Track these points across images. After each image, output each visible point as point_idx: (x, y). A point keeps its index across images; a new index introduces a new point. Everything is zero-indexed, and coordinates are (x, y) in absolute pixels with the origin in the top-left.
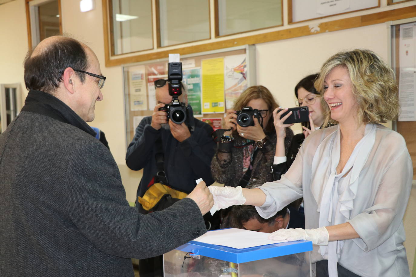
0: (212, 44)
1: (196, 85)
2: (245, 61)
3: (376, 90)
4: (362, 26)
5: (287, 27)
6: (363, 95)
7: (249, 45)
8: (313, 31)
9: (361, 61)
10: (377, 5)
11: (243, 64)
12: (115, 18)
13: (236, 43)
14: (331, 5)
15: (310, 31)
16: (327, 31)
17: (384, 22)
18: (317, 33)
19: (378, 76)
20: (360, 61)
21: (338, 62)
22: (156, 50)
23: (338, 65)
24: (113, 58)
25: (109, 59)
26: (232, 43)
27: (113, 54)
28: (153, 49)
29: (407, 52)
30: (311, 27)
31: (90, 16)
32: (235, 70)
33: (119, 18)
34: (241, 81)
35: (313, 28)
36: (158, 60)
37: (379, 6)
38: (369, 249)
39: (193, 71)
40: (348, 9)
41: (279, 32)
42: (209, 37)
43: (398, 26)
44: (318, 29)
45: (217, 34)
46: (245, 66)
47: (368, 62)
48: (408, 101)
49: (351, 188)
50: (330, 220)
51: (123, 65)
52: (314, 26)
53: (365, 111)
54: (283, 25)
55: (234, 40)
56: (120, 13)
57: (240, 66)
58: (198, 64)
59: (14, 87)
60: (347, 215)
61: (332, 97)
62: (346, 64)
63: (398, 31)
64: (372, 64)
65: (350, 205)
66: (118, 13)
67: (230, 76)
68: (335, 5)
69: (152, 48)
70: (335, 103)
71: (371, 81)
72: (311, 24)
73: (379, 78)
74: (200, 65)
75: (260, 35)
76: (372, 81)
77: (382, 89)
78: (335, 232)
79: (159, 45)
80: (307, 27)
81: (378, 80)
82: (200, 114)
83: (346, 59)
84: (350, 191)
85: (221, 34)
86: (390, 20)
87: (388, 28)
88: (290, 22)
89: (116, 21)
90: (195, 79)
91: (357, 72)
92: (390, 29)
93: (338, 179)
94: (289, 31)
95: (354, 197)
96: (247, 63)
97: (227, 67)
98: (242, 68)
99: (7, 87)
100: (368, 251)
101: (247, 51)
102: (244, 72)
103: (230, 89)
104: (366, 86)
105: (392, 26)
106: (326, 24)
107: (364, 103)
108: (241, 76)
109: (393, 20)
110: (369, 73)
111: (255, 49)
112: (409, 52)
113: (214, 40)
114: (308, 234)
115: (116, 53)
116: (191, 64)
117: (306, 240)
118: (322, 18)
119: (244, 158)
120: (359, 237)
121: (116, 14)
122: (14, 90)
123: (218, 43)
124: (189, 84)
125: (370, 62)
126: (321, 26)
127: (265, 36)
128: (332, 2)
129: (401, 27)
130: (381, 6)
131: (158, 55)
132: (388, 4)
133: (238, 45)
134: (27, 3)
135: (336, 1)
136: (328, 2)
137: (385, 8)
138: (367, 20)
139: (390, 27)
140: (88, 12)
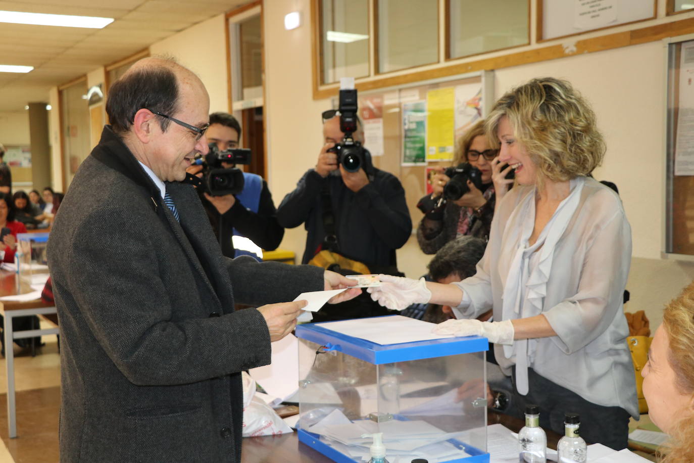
0: (441, 69)
1: (420, 124)
2: (480, 92)
4: (631, 44)
5: (535, 46)
7: (486, 71)
8: (567, 51)
10: (651, 15)
11: (478, 97)
12: (326, 36)
13: (470, 68)
14: (593, 17)
15: (564, 51)
16: (586, 51)
17: (660, 39)
18: (573, 55)
22: (373, 78)
24: (322, 88)
25: (317, 90)
26: (465, 68)
27: (323, 83)
28: (369, 76)
29: (690, 81)
30: (565, 46)
31: (298, 34)
32: (468, 104)
33: (332, 36)
34: (475, 118)
35: (567, 48)
37: (655, 17)
38: (571, 352)
39: (417, 105)
40: (614, 21)
41: (524, 53)
42: (436, 60)
43: (679, 44)
44: (575, 49)
45: (448, 56)
46: (480, 99)
48: (689, 147)
49: (541, 267)
50: (517, 310)
52: (569, 45)
54: (529, 44)
55: (467, 64)
56: (334, 30)
57: (474, 99)
58: (422, 96)
60: (539, 305)
63: (679, 50)
65: (543, 291)
66: (330, 30)
67: (461, 112)
68: (599, 16)
69: (367, 74)
72: (565, 43)
74: (425, 98)
75: (499, 58)
78: (523, 328)
79: (377, 71)
80: (560, 46)
82: (424, 161)
84: (540, 272)
85: (453, 56)
86: (667, 36)
87: (665, 47)
88: (540, 38)
89: (328, 42)
90: (420, 114)
92: (667, 49)
93: (528, 255)
94: (537, 52)
95: (546, 280)
96: (483, 95)
97: (458, 100)
98: (477, 101)
100: (570, 353)
101: (483, 79)
102: (479, 107)
103: (461, 129)
105: (670, 44)
106: (585, 42)
108: (475, 112)
109: (671, 36)
111: (494, 77)
112: (692, 80)
113: (443, 64)
114: (485, 329)
115: (326, 81)
116: (414, 96)
117: (482, 336)
118: (579, 34)
119: (460, 220)
120: (556, 335)
121: (327, 31)
123: (447, 68)
124: (412, 122)
126: (578, 44)
127: (507, 58)
128: (594, 11)
129: (683, 45)
130: (658, 17)
131: (375, 85)
132: (668, 14)
133: (472, 70)
134: (227, 20)
135: (599, 10)
136: (589, 12)
137: (663, 20)
138: (639, 36)
139: (667, 45)
140: (294, 30)
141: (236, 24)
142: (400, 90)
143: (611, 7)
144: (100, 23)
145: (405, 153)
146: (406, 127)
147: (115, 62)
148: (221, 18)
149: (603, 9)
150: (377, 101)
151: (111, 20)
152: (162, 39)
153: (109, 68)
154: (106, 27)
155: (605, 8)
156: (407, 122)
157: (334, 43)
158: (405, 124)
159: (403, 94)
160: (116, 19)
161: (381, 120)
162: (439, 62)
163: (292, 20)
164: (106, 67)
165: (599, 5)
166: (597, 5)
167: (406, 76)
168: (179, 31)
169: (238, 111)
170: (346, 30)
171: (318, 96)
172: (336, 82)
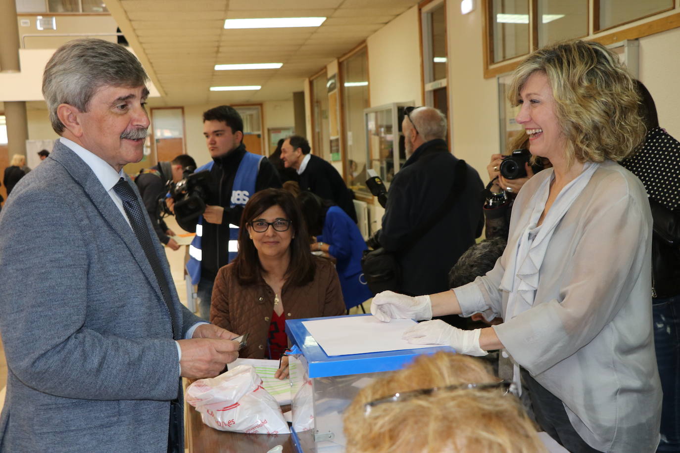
3: (596, 111)
5: (678, 10)
6: (574, 119)
7: (628, 40)
9: (574, 64)
12: (496, 18)
13: (615, 38)
19: (601, 88)
20: (571, 63)
23: (536, 70)
24: (491, 67)
25: (487, 69)
26: (611, 39)
27: (492, 62)
31: (472, 17)
41: (667, 18)
42: (586, 33)
45: (597, 28)
47: (586, 64)
49: (531, 255)
51: (497, 76)
53: (577, 145)
54: (674, 8)
55: (614, 35)
56: (503, 12)
60: (529, 299)
61: (527, 120)
64: (592, 69)
65: (534, 283)
66: (500, 13)
69: (527, 51)
70: (532, 129)
71: (589, 96)
73: (603, 91)
76: (591, 97)
77: (607, 110)
81: (600, 95)
83: (550, 61)
85: (600, 28)
91: (565, 82)
95: (536, 271)
99: (402, 105)
101: (626, 49)
104: (581, 105)
107: (574, 132)
110: (587, 82)
111: (639, 46)
113: (592, 36)
115: (496, 61)
127: (650, 25)
133: (617, 41)
134: (420, 10)
140: (469, 13)
141: (427, 13)
144: (316, 22)
147: (345, 54)
148: (415, 9)
151: (323, 19)
152: (375, 31)
153: (341, 60)
154: (323, 25)
157: (504, 25)
160: (327, 18)
162: (588, 35)
163: (467, 5)
164: (338, 58)
168: (387, 23)
169: (429, 92)
170: (516, 12)
171: (488, 74)
172: (504, 59)
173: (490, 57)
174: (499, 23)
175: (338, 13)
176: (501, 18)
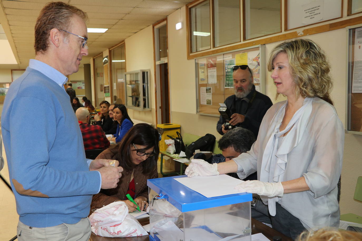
0: (241, 45)
2: (259, 54)
3: (310, 71)
4: (329, 30)
5: (284, 33)
6: (299, 75)
7: (261, 45)
8: (299, 35)
10: (340, 16)
11: (258, 57)
14: (311, 18)
15: (297, 35)
16: (308, 34)
17: (344, 27)
18: (302, 36)
21: (281, 49)
22: (212, 49)
23: (281, 51)
24: (191, 54)
25: (189, 55)
26: (252, 44)
27: (191, 52)
28: (211, 49)
29: (360, 47)
31: (181, 32)
32: (254, 60)
34: (257, 66)
35: (299, 33)
36: (213, 55)
37: (342, 17)
39: (231, 61)
40: (321, 20)
41: (279, 36)
42: (240, 41)
43: (354, 29)
44: (302, 33)
45: (245, 39)
46: (259, 58)
48: (359, 79)
51: (195, 59)
52: (300, 31)
53: (300, 88)
54: (281, 32)
55: (253, 42)
56: (196, 31)
57: (256, 58)
58: (233, 57)
59: (147, 71)
61: (277, 77)
62: (286, 50)
63: (354, 33)
64: (308, 50)
68: (313, 18)
69: (210, 48)
71: (306, 64)
72: (298, 31)
74: (235, 58)
75: (268, 38)
77: (315, 71)
79: (214, 46)
80: (296, 32)
81: (311, 63)
83: (287, 47)
85: (246, 39)
86: (348, 26)
88: (286, 29)
89: (193, 35)
91: (294, 56)
92: (348, 32)
94: (285, 35)
96: (260, 56)
97: (249, 59)
98: (258, 59)
99: (144, 71)
101: (260, 48)
102: (258, 61)
104: (302, 68)
105: (350, 29)
106: (307, 30)
107: (299, 82)
108: (257, 63)
109: (350, 25)
110: (305, 57)
111: (265, 47)
113: (242, 42)
115: (193, 52)
116: (230, 57)
118: (305, 26)
121: (193, 31)
122: (147, 72)
123: (244, 44)
124: (229, 69)
125: (306, 49)
126: (304, 31)
127: (271, 38)
128: (311, 16)
129: (356, 30)
130: (343, 17)
131: (213, 52)
132: (348, 15)
133: (255, 45)
134: (153, 27)
135: (314, 15)
136: (309, 16)
137: (346, 18)
138: (334, 26)
139: (348, 30)
140: (179, 30)
141: (157, 29)
142: (224, 54)
143: (320, 13)
144: (103, 30)
145: (226, 82)
146: (227, 71)
147: (113, 47)
148: (151, 26)
149: (315, 14)
150: (213, 59)
151: (107, 29)
152: (130, 36)
153: (111, 49)
154: (106, 32)
155: (317, 14)
156: (227, 68)
157: (196, 36)
158: (226, 69)
159: (225, 56)
160: (109, 29)
161: (216, 68)
162: (241, 41)
163: (179, 26)
164: (109, 49)
165: (314, 12)
166: (313, 13)
167: (226, 48)
168: (136, 33)
169: (158, 65)
170: (202, 31)
171: (189, 58)
172: (197, 51)
173: (190, 49)
174: (195, 35)
175: (114, 27)
176: (195, 33)
